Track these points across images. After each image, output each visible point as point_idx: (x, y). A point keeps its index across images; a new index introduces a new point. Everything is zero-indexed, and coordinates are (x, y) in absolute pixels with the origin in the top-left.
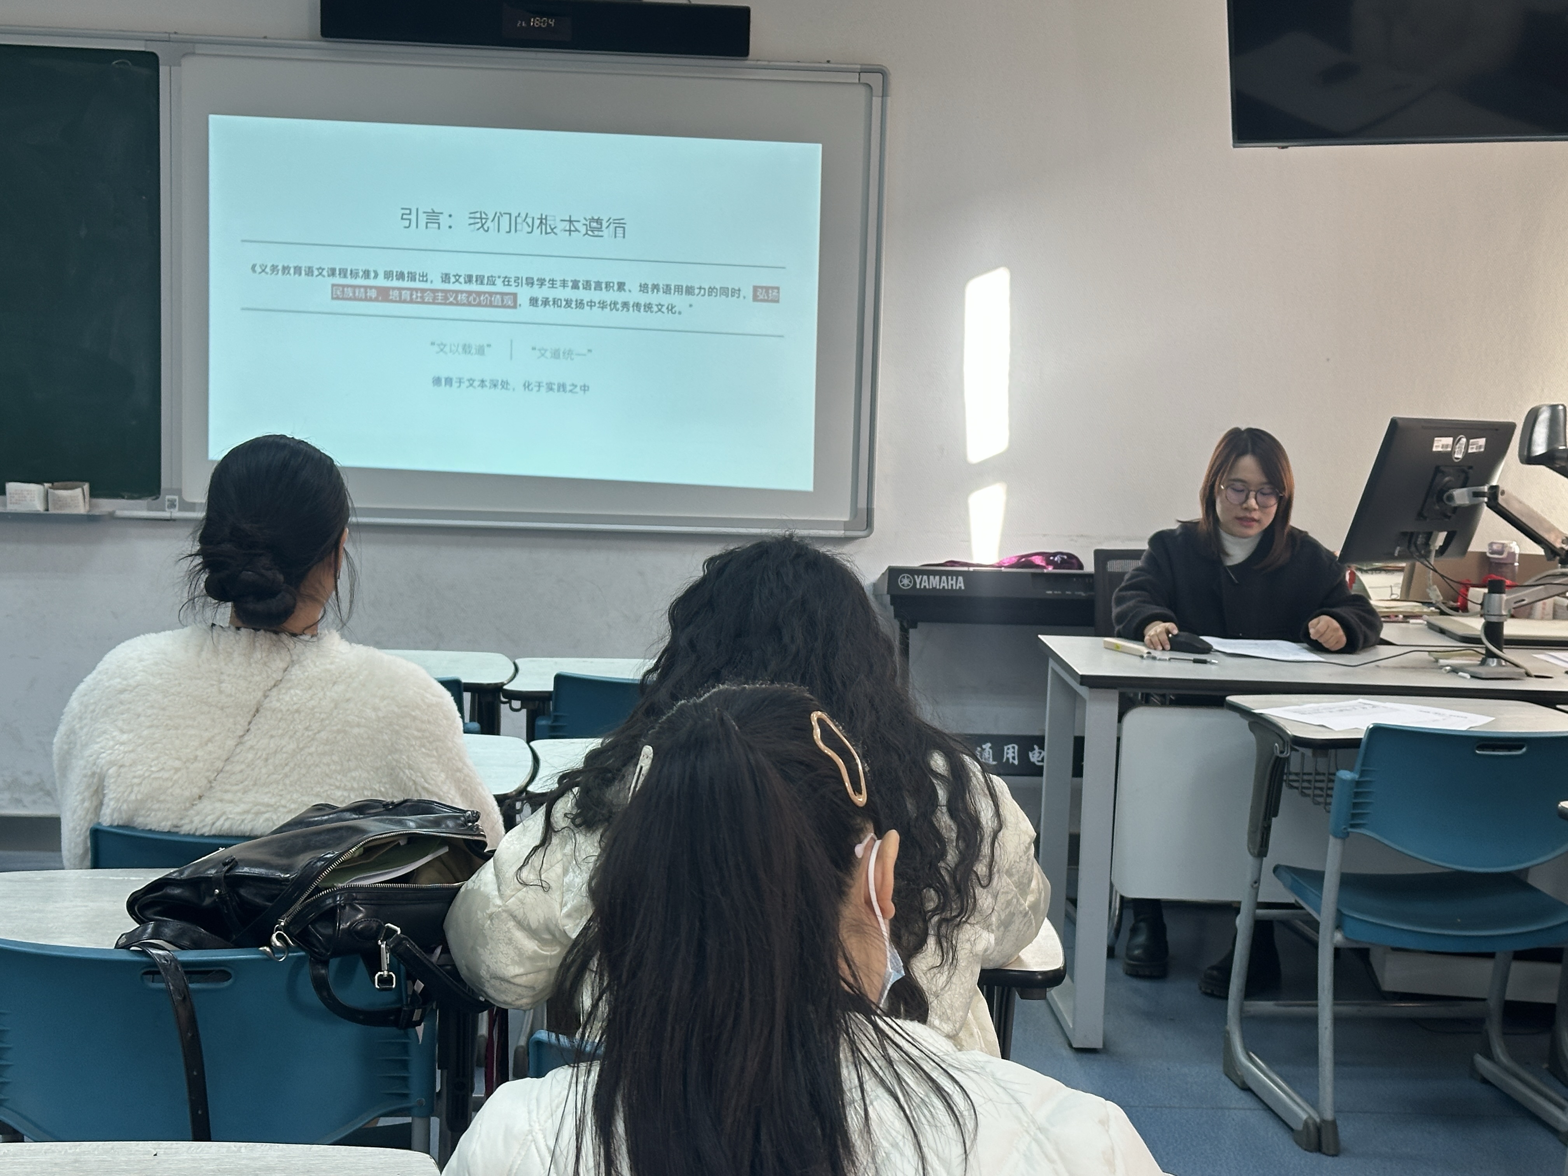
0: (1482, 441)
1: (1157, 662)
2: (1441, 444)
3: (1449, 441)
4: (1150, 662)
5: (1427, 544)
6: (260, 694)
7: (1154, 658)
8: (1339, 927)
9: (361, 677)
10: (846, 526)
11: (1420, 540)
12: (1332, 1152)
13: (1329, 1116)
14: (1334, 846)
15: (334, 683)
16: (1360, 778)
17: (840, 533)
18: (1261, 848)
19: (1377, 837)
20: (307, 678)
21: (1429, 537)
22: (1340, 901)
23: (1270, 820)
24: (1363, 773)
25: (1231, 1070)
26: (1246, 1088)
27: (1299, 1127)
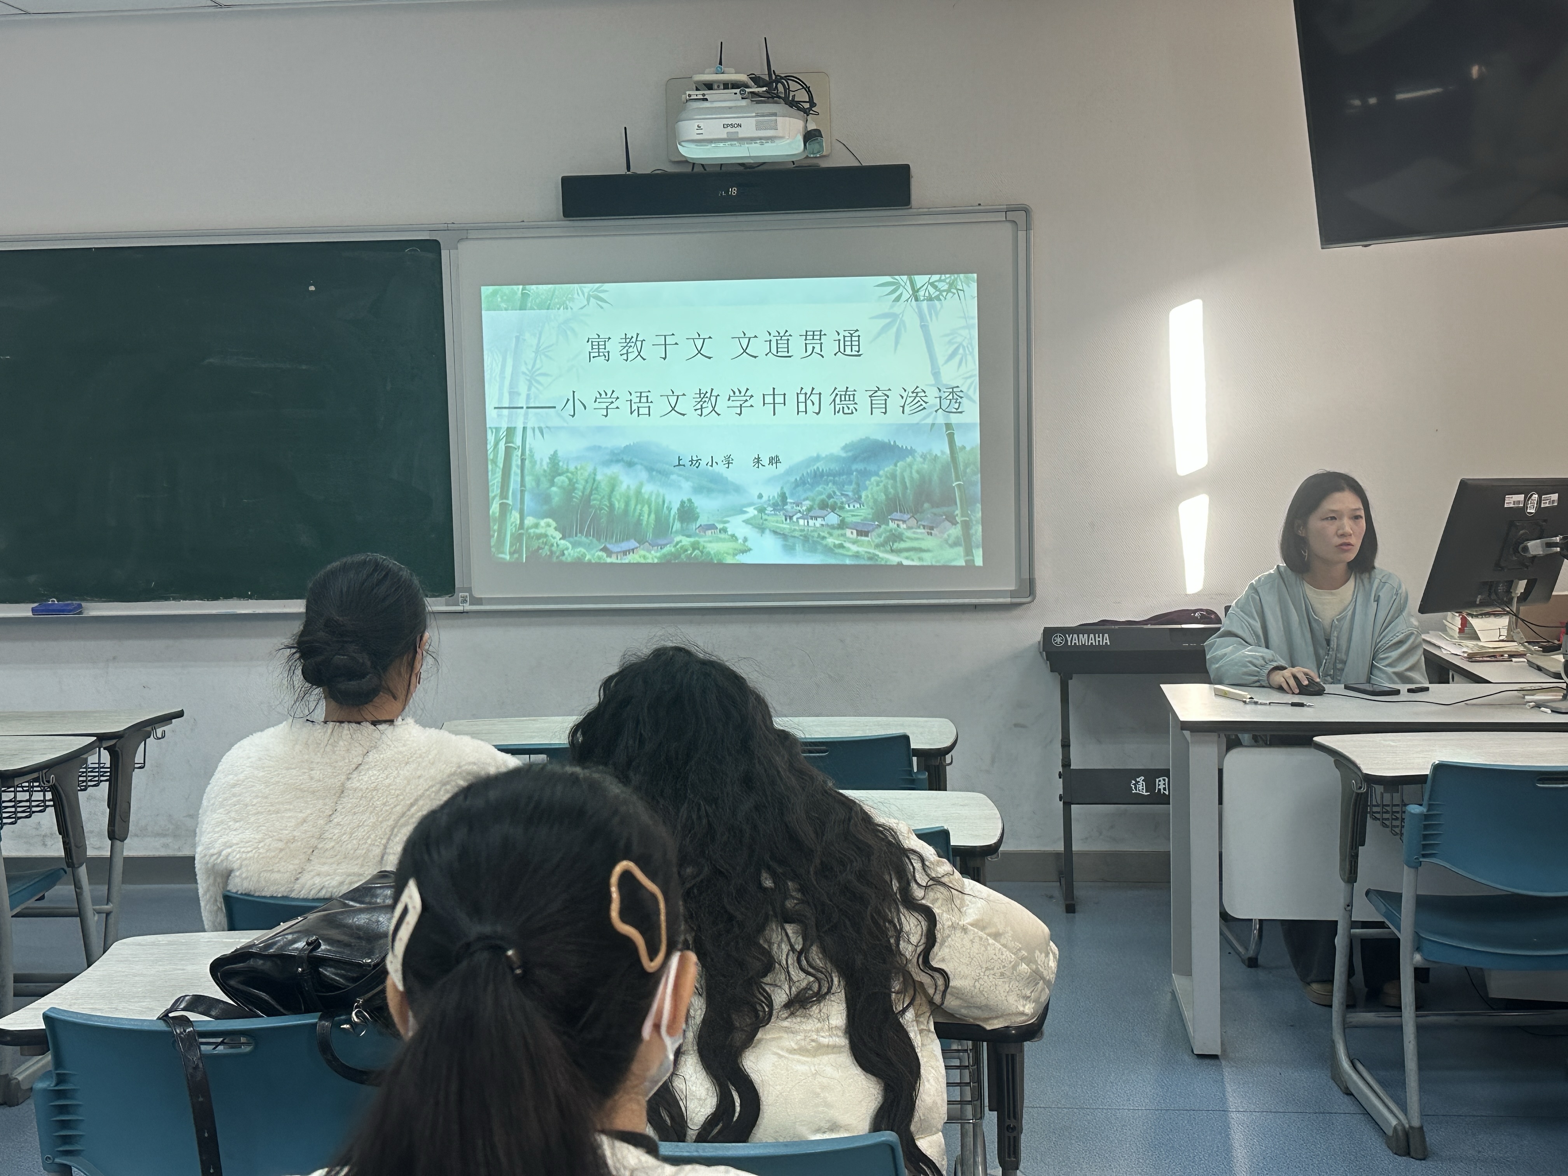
0: (1555, 497)
1: (1259, 707)
2: (1512, 500)
3: (1521, 497)
4: (1253, 706)
5: (1508, 592)
6: (343, 777)
7: (1256, 703)
8: (1418, 949)
9: (430, 757)
10: (1013, 594)
11: (1501, 588)
12: (1420, 1157)
13: (1416, 1123)
14: (1407, 873)
15: (407, 763)
16: (1427, 811)
17: (1008, 600)
18: (1351, 875)
19: (1448, 866)
20: (383, 759)
21: (1510, 585)
22: (1417, 924)
23: (1357, 849)
24: (1430, 807)
25: (1337, 1076)
26: (1349, 1093)
27: (1390, 1132)
